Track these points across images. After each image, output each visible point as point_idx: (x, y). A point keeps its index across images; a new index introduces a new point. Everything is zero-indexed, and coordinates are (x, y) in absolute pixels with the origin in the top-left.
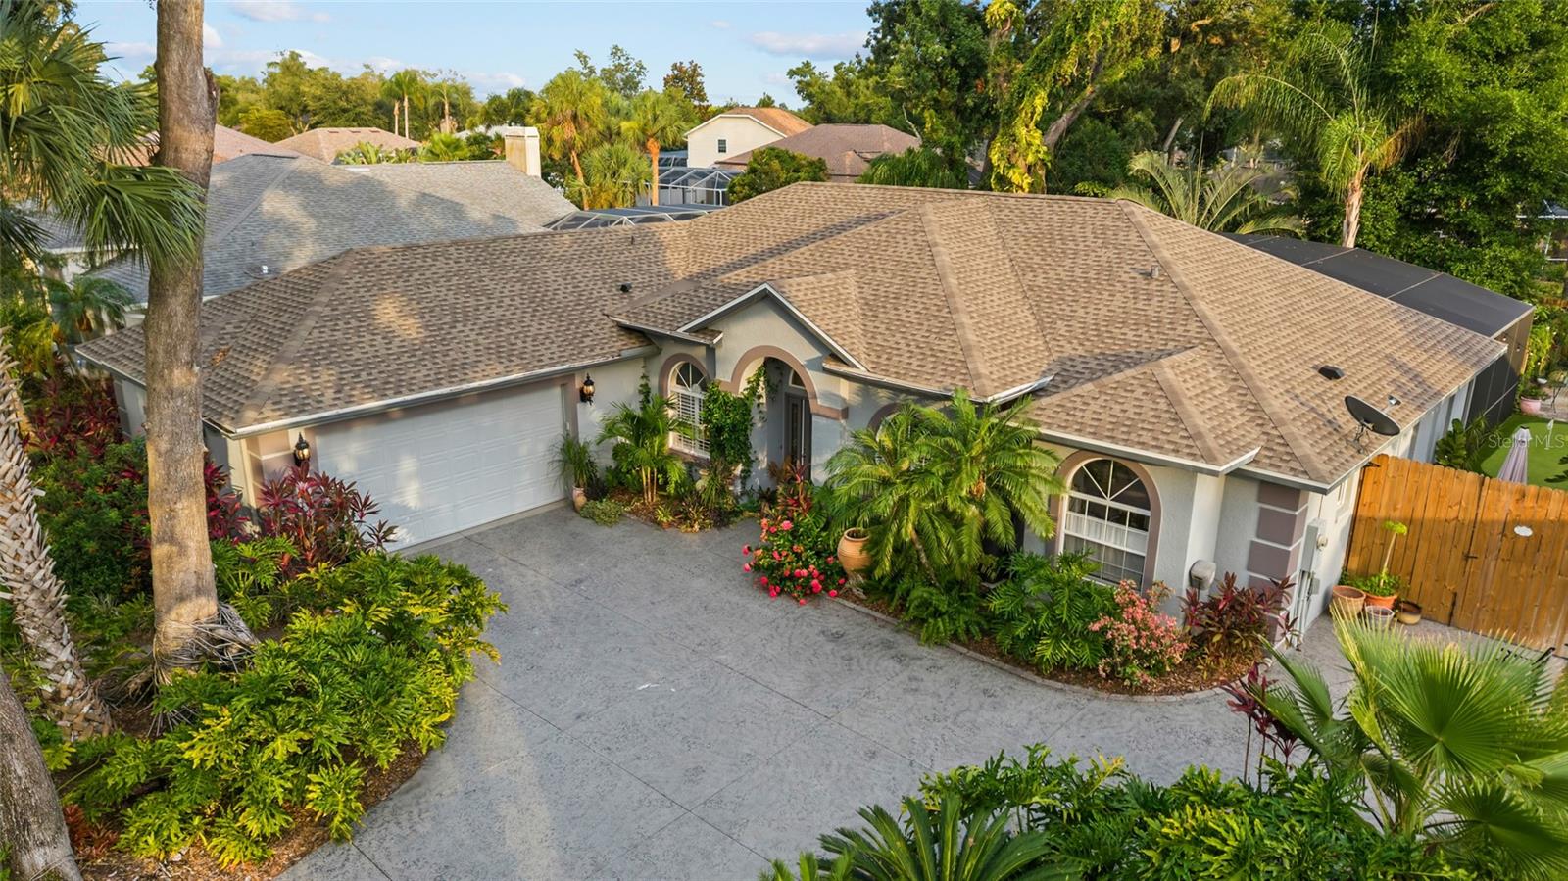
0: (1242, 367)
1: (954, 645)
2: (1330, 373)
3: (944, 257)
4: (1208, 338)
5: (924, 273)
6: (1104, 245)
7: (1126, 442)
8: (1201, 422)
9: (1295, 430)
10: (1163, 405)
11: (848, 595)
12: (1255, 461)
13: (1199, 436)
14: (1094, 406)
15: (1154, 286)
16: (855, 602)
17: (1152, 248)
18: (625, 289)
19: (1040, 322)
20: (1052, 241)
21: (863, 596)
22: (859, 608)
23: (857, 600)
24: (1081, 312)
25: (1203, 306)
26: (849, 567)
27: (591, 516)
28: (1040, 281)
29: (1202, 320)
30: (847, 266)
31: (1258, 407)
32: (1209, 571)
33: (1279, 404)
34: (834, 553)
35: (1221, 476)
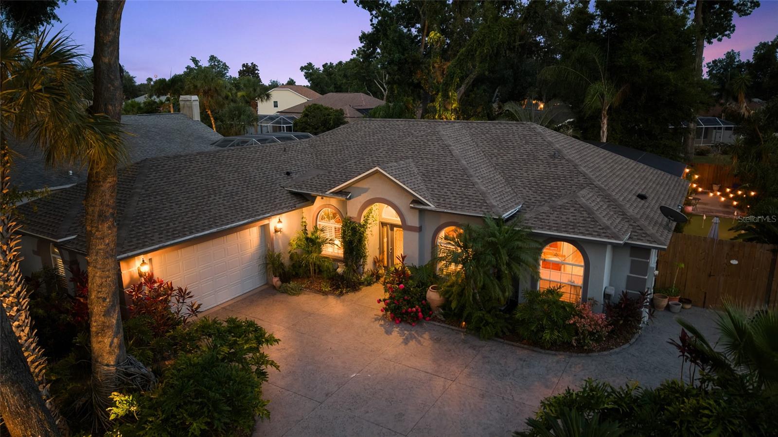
0: (610, 195)
1: (496, 339)
2: (642, 197)
3: (456, 152)
4: (590, 184)
5: (448, 159)
6: (527, 143)
7: (574, 233)
8: (606, 221)
9: (642, 222)
10: (585, 213)
11: (435, 319)
12: (630, 238)
13: (608, 228)
14: (552, 217)
15: (556, 161)
16: (439, 322)
17: (550, 144)
18: (288, 174)
19: (507, 180)
20: (500, 142)
21: (443, 319)
22: (443, 325)
23: (440, 321)
24: (525, 174)
25: (582, 169)
26: (434, 305)
27: (285, 292)
28: (500, 161)
29: (584, 175)
30: (407, 158)
31: (624, 214)
32: (611, 291)
33: (631, 211)
34: (425, 298)
35: (615, 246)
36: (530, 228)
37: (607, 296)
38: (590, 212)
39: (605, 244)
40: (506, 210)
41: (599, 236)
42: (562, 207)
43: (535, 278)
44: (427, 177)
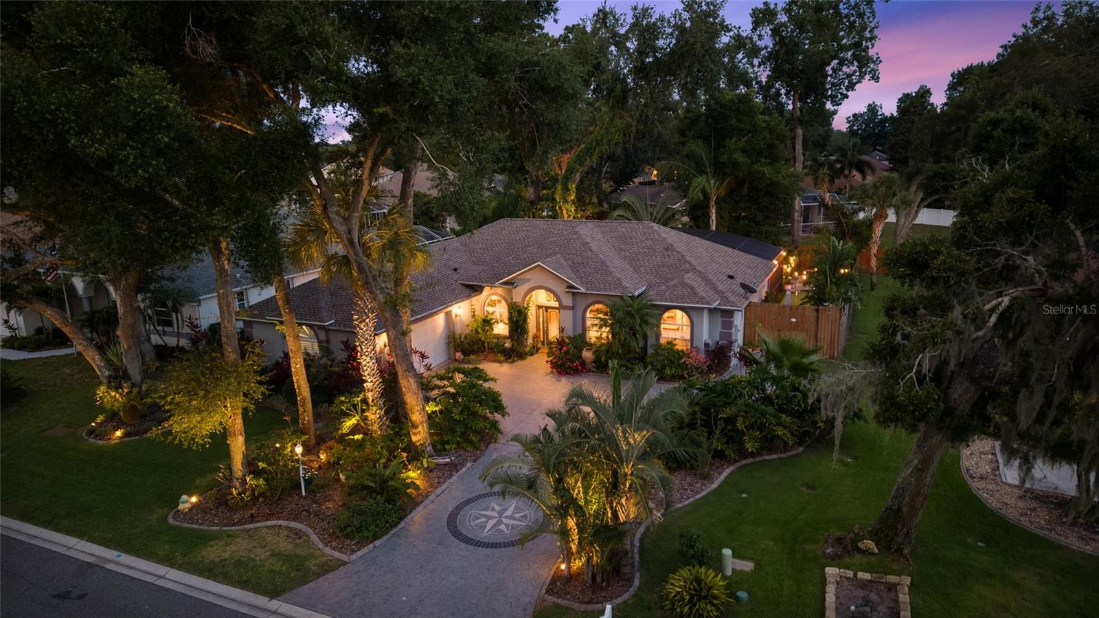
0: (706, 277)
2: (731, 277)
3: (594, 248)
4: (693, 269)
6: (647, 239)
7: (682, 303)
8: (702, 294)
9: (728, 294)
10: (689, 290)
12: (719, 304)
13: (704, 298)
14: (668, 293)
15: (669, 253)
16: (592, 373)
17: (664, 239)
18: (456, 270)
19: (634, 268)
21: (595, 370)
22: (596, 374)
24: (647, 264)
25: (688, 258)
29: (690, 263)
31: (716, 289)
32: (709, 341)
33: (720, 287)
34: (581, 357)
35: (710, 310)
36: (652, 301)
37: (706, 345)
38: (692, 288)
39: (702, 309)
40: (636, 290)
41: (698, 303)
42: (674, 286)
43: (658, 336)
44: (575, 268)
